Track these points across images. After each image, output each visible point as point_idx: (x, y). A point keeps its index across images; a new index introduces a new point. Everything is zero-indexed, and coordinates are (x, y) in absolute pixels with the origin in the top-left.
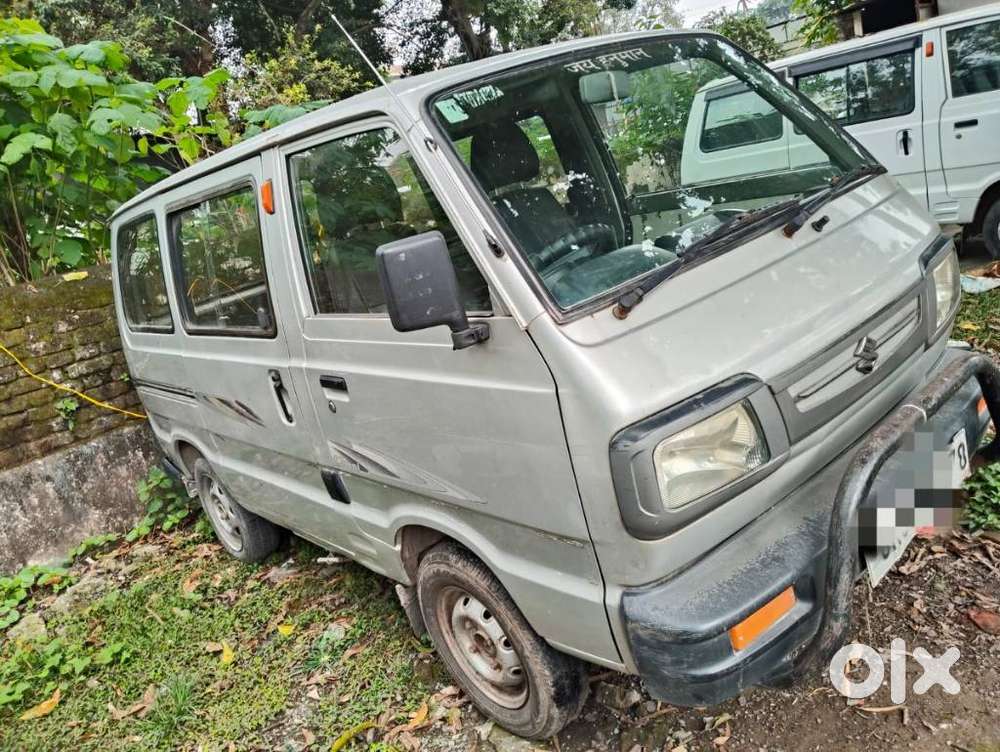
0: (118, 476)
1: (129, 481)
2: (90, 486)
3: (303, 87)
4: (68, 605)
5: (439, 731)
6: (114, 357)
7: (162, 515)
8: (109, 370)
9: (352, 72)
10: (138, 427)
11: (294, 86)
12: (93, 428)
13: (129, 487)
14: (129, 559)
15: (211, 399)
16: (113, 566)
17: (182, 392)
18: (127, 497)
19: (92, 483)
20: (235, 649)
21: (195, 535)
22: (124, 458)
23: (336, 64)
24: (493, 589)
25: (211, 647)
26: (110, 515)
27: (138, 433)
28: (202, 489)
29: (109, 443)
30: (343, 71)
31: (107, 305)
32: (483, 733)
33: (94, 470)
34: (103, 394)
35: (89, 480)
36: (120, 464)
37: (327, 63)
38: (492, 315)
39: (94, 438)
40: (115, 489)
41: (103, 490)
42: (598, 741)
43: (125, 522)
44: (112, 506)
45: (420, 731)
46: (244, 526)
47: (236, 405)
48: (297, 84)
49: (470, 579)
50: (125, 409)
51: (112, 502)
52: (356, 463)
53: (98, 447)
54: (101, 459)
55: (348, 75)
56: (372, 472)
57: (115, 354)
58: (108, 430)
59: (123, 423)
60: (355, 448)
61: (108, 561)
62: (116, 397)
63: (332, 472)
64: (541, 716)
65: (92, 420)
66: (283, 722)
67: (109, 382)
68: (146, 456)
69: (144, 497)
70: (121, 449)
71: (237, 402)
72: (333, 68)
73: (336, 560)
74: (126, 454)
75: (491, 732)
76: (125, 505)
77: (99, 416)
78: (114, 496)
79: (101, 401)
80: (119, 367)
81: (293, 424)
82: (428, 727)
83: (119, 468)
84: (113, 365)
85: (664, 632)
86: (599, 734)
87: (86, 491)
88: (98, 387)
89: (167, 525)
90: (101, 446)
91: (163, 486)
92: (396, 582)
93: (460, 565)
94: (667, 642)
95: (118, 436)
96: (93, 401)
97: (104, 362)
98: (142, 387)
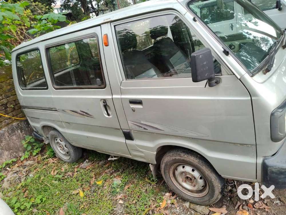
0: (13, 139)
1: (17, 141)
2: (4, 144)
3: (30, 11)
4: (8, 185)
5: (171, 207)
6: (8, 100)
7: (32, 151)
8: (7, 104)
9: (46, 6)
10: (18, 122)
11: (27, 10)
12: (3, 124)
13: (17, 143)
14: (24, 167)
15: (66, 111)
16: (18, 169)
17: (50, 109)
18: (16, 146)
19: (4, 143)
20: (84, 191)
21: (46, 156)
22: (14, 133)
23: (40, 4)
24: (200, 162)
25: (74, 192)
26: (11, 153)
27: (18, 124)
28: (52, 140)
29: (9, 129)
30: (42, 6)
31: (4, 82)
32: (187, 206)
33: (5, 138)
34: (5, 112)
35: (3, 142)
36: (13, 135)
37: (37, 3)
38: (222, 75)
39: (4, 127)
40: (12, 144)
41: (8, 144)
42: (225, 202)
43: (16, 154)
44: (12, 149)
45: (166, 208)
46: (72, 151)
47: (81, 112)
48: (28, 10)
49: (190, 160)
50: (13, 117)
51: (12, 148)
52: (142, 127)
53: (5, 131)
54: (6, 134)
55: (44, 7)
56: (150, 130)
57: (8, 98)
58: (8, 124)
59: (13, 122)
60: (142, 122)
61: (15, 168)
62: (9, 113)
63: (128, 131)
64: (214, 198)
65: (2, 121)
66: (115, 212)
67: (7, 108)
68: (21, 132)
69: (25, 146)
70: (13, 130)
71: (81, 111)
72: (39, 5)
73: (116, 158)
74: (15, 132)
75: (189, 205)
76: (16, 149)
77: (5, 120)
78: (12, 146)
79: (5, 115)
80: (10, 103)
81: (110, 117)
82: (168, 207)
83: (13, 137)
84: (8, 102)
85: (283, 169)
86: (224, 200)
87: (2, 146)
88: (3, 110)
89: (34, 154)
90: (6, 130)
91: (31, 141)
92: (149, 164)
93: (185, 156)
94: (283, 172)
95: (12, 126)
96: (2, 115)
97: (4, 101)
98: (25, 109)
